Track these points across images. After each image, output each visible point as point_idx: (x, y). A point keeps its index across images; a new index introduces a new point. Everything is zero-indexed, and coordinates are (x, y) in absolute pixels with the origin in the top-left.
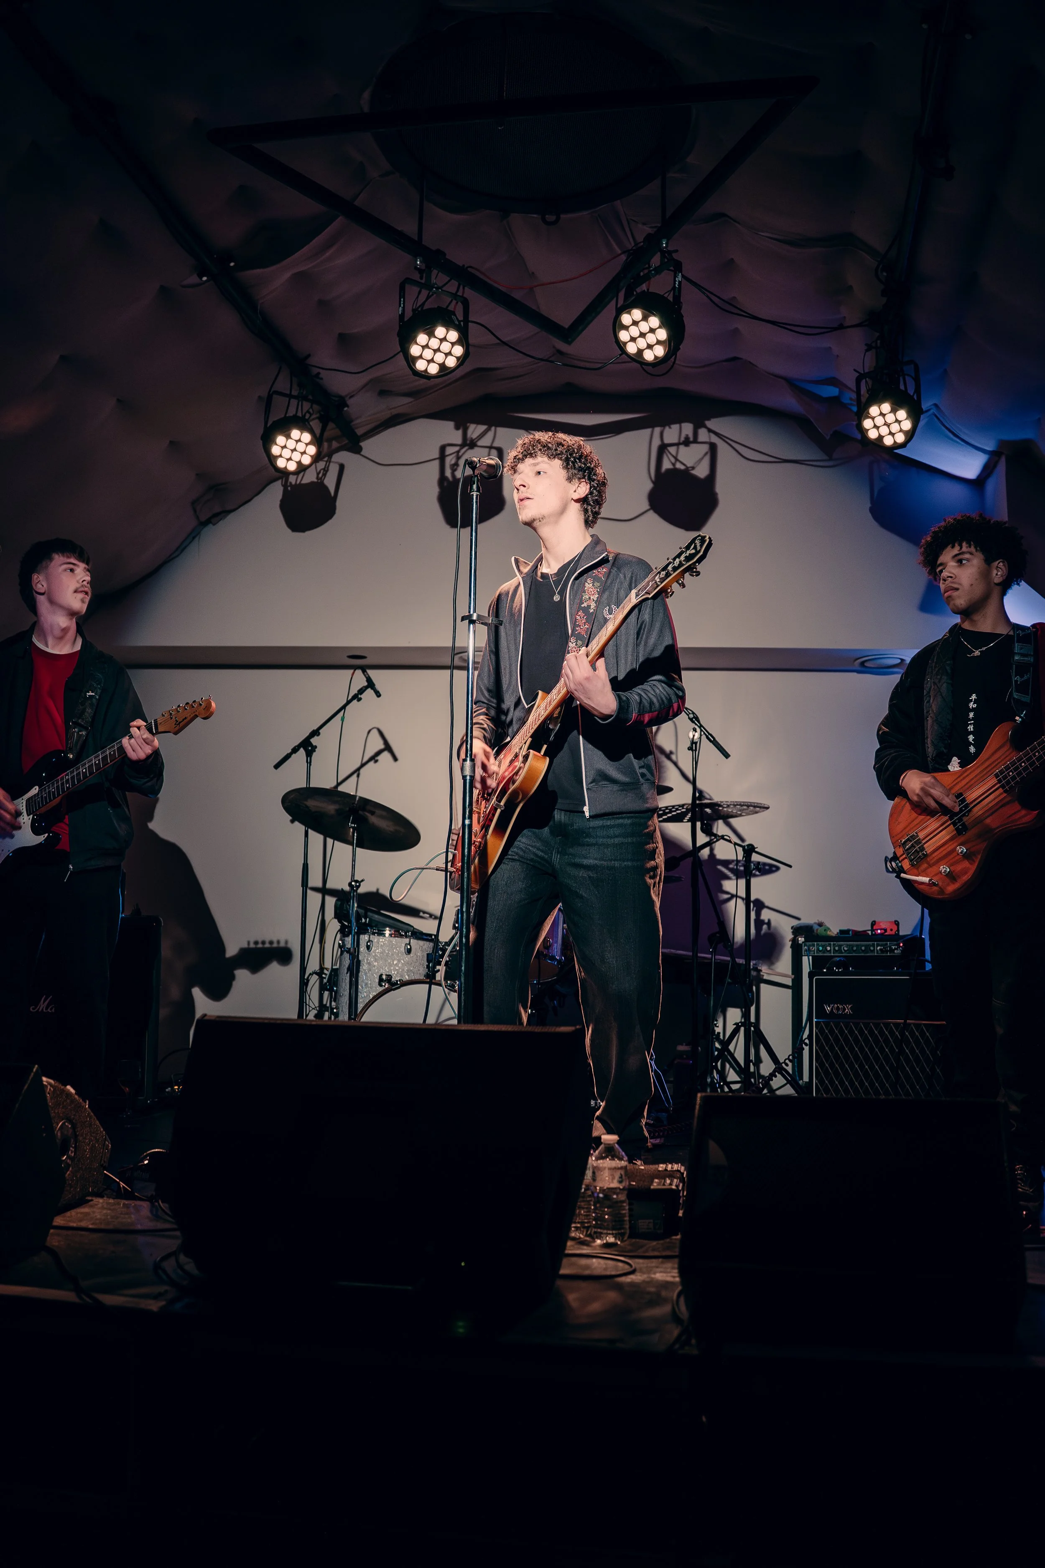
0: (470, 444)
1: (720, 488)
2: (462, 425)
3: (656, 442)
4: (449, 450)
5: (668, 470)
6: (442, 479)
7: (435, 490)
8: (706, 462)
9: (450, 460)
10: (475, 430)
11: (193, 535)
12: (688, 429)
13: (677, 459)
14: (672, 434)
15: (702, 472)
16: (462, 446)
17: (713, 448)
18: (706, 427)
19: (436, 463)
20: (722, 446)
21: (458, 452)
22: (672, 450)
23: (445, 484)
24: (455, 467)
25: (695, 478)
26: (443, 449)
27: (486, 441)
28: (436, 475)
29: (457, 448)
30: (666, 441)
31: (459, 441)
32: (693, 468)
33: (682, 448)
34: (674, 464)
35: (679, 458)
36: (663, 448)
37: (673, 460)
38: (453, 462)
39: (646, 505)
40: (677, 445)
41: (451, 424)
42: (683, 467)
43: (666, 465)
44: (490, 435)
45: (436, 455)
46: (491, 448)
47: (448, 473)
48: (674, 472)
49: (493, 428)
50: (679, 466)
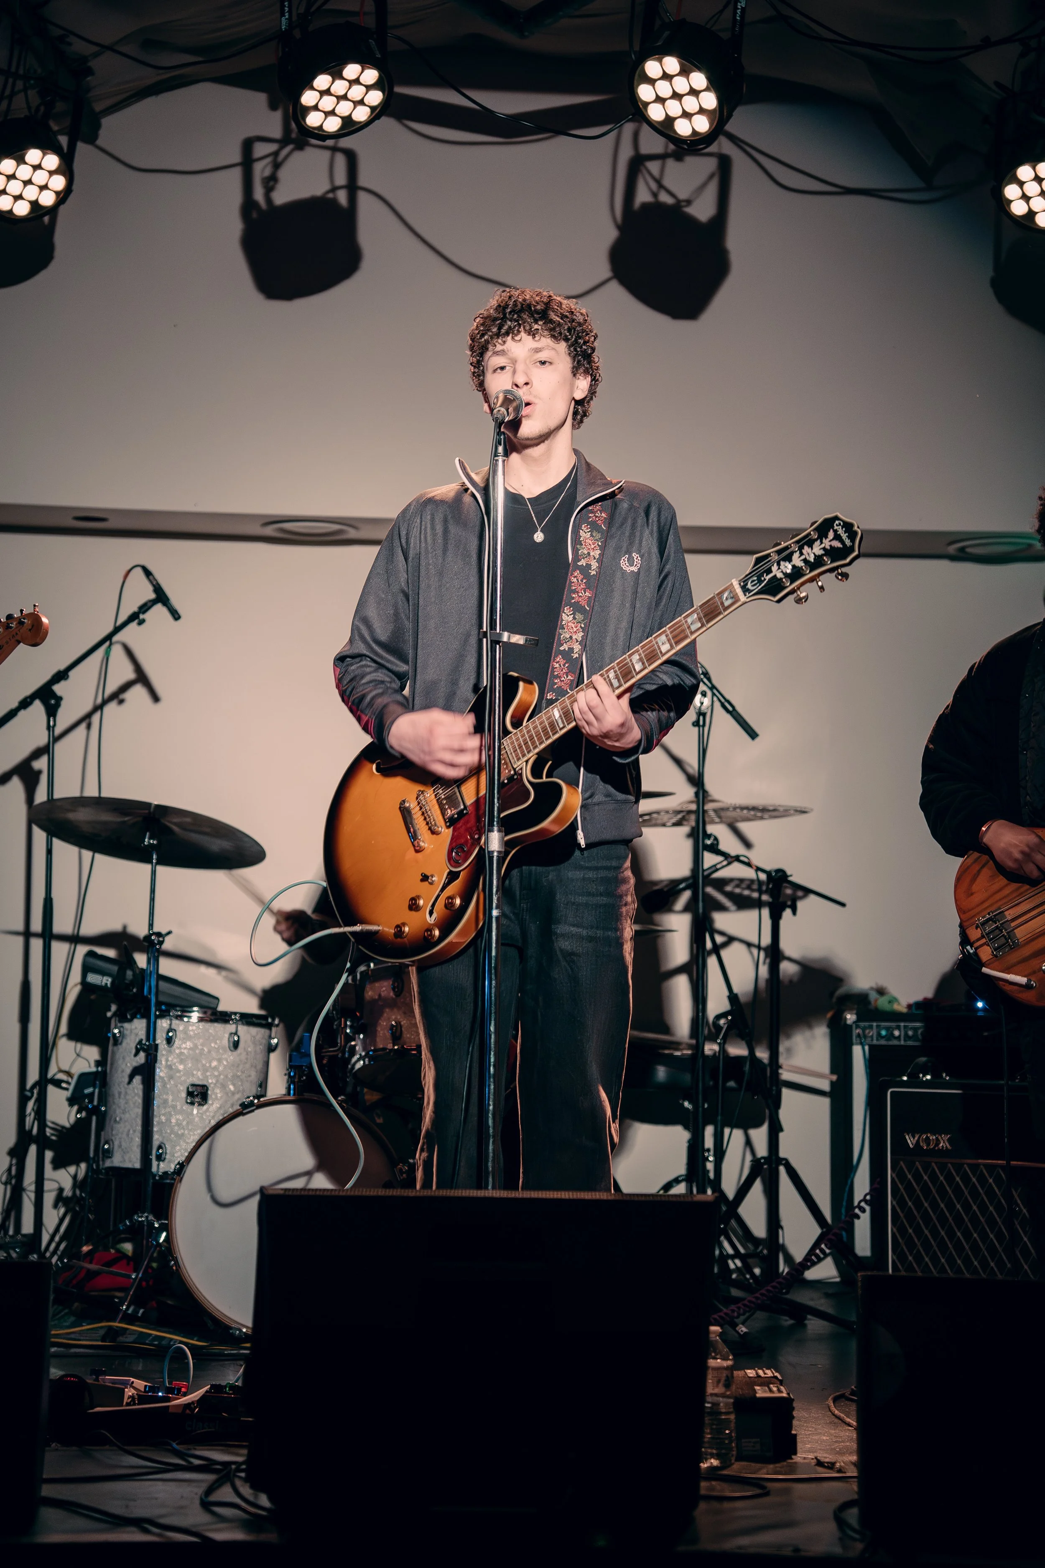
1: (735, 241)
3: (626, 153)
4: (261, 150)
5: (645, 206)
6: (248, 206)
7: (235, 227)
8: (711, 191)
9: (261, 170)
13: (661, 186)
15: (703, 209)
16: (284, 141)
17: (725, 165)
19: (237, 174)
20: (740, 162)
21: (276, 154)
22: (654, 167)
23: (255, 215)
24: (271, 183)
25: (692, 221)
26: (248, 145)
28: (236, 198)
29: (273, 147)
30: (644, 150)
31: (276, 132)
32: (689, 202)
33: (670, 163)
34: (655, 195)
35: (666, 182)
36: (637, 163)
37: (654, 186)
38: (267, 172)
39: (604, 270)
40: (663, 157)
41: (261, 99)
42: (670, 201)
43: (643, 196)
45: (237, 158)
46: (334, 149)
47: (259, 194)
48: (654, 208)
50: (664, 198)
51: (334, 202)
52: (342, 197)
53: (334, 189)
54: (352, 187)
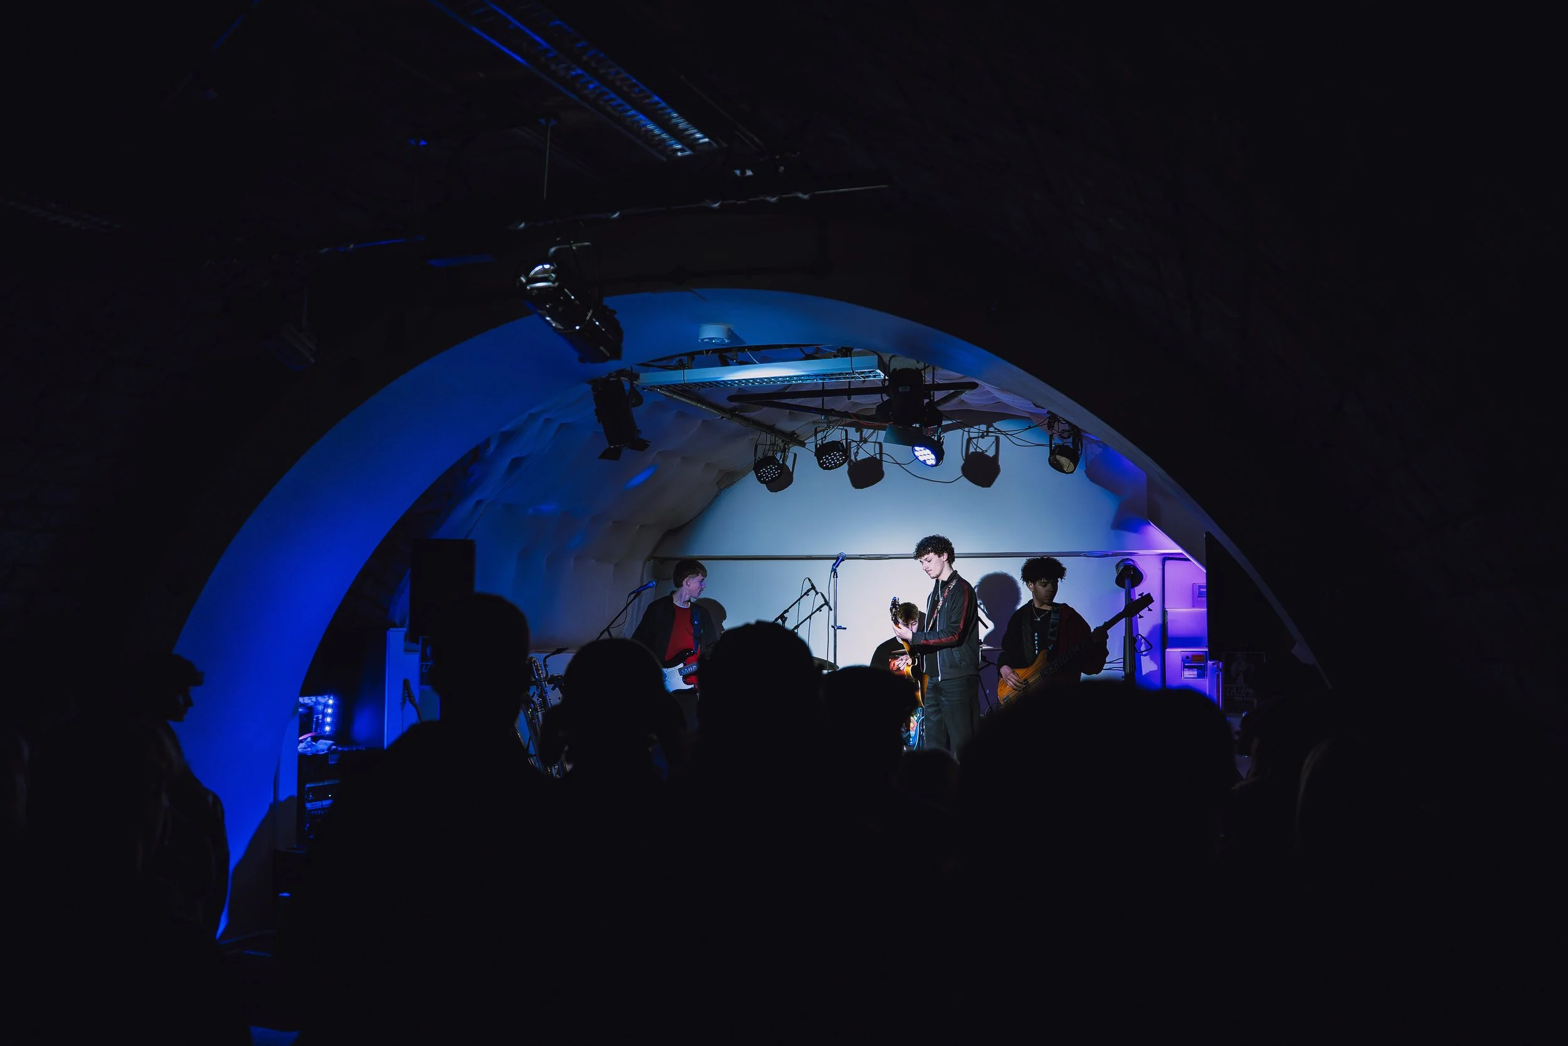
0: (866, 441)
1: (1001, 462)
2: (859, 429)
3: (966, 436)
4: (853, 444)
5: (972, 453)
6: (850, 461)
8: (994, 446)
10: (867, 432)
11: (717, 496)
12: (983, 427)
13: (977, 447)
14: (974, 431)
15: (991, 453)
16: (860, 442)
17: (997, 439)
18: (993, 427)
20: (1002, 437)
21: (857, 445)
22: (975, 441)
23: (852, 465)
24: (856, 454)
25: (987, 457)
26: (849, 444)
27: (873, 439)
30: (972, 435)
31: (857, 439)
32: (986, 451)
33: (980, 439)
34: (976, 449)
35: (979, 445)
36: (969, 440)
37: (975, 447)
39: (962, 475)
40: (978, 437)
41: (853, 429)
42: (981, 451)
43: (972, 450)
44: (875, 434)
46: (875, 442)
47: (852, 457)
48: (975, 453)
49: (876, 431)
50: (978, 450)
51: (876, 458)
52: (878, 457)
53: (875, 455)
54: (881, 453)
